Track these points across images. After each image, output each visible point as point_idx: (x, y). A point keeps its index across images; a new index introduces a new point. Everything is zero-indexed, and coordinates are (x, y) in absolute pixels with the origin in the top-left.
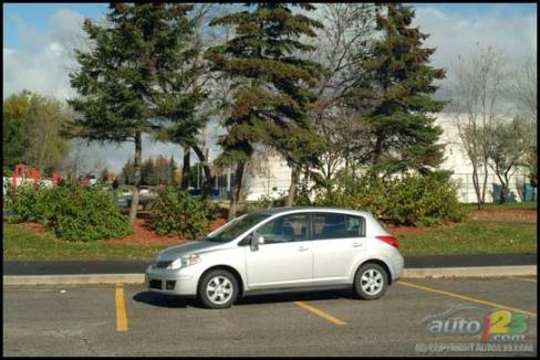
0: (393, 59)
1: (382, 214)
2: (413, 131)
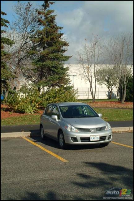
0: (45, 37)
1: (39, 105)
2: (53, 69)
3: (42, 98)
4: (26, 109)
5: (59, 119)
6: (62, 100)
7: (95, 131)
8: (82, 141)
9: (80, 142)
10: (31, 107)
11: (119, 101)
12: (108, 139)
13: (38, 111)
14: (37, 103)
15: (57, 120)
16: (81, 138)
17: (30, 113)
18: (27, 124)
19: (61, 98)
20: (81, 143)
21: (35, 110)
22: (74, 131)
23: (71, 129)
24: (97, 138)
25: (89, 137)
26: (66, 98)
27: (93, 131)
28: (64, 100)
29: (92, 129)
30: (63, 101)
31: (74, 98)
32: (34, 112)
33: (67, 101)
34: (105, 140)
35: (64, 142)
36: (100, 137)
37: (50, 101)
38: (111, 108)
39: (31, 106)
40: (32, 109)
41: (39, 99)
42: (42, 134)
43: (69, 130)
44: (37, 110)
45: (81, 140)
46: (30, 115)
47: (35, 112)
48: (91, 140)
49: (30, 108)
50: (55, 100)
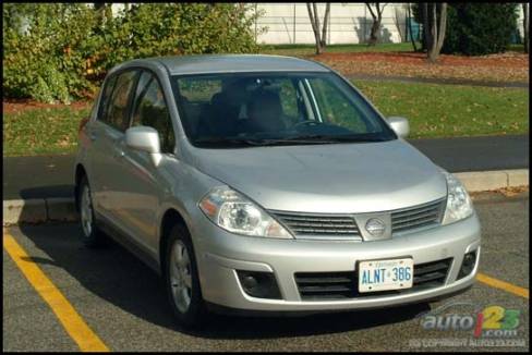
1: (94, 66)
3: (107, 36)
4: (37, 81)
5: (167, 147)
6: (195, 46)
7: (388, 231)
8: (305, 295)
9: (292, 302)
10: (61, 75)
11: (416, 51)
12: (461, 275)
13: (92, 92)
14: (86, 57)
15: (158, 158)
16: (298, 275)
17: (56, 98)
18: (34, 154)
19: (190, 36)
20: (300, 303)
21: (76, 85)
22: (258, 231)
23: (241, 217)
24: (400, 273)
25: (352, 268)
26: (214, 37)
27: (372, 228)
28: (203, 44)
29: (371, 217)
30: (200, 48)
31: (248, 38)
32: (71, 94)
33: (216, 51)
34: (441, 281)
35: (196, 291)
36: (416, 267)
37: (144, 51)
38: (390, 78)
39: (61, 71)
40: (67, 82)
41: (97, 41)
42: (85, 215)
43: (227, 224)
44: (87, 89)
45: (300, 285)
46: (55, 109)
47: (76, 97)
48: (363, 288)
49: (58, 79)
50: (164, 42)
